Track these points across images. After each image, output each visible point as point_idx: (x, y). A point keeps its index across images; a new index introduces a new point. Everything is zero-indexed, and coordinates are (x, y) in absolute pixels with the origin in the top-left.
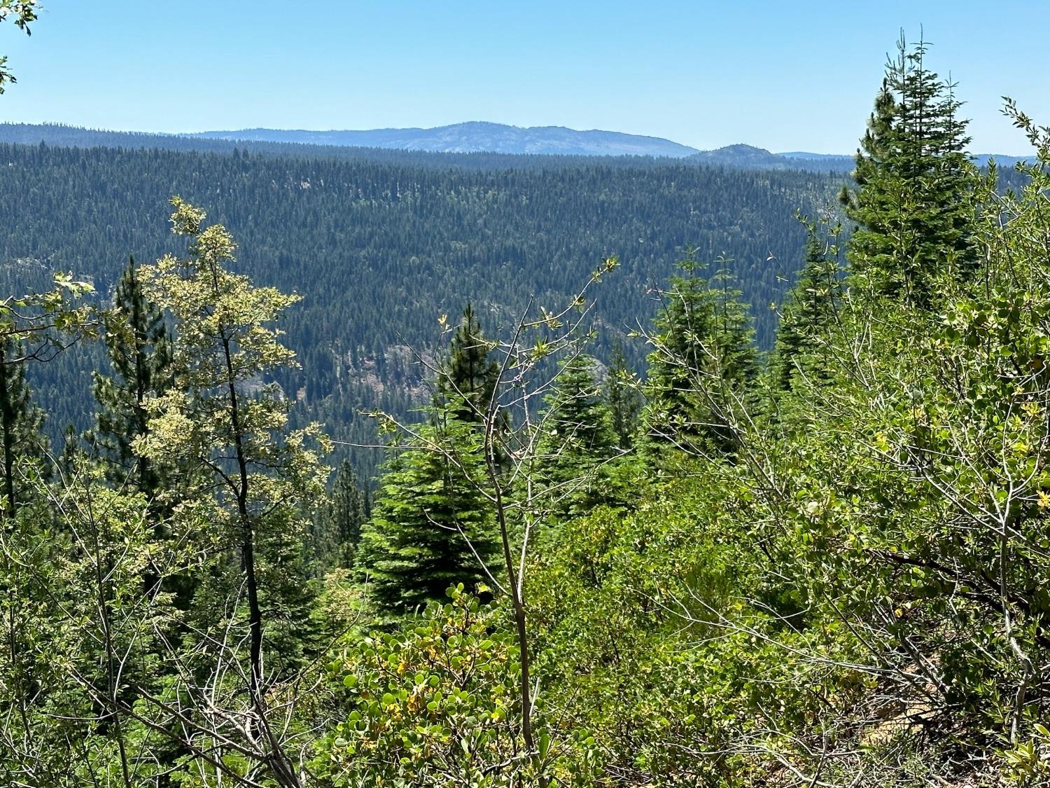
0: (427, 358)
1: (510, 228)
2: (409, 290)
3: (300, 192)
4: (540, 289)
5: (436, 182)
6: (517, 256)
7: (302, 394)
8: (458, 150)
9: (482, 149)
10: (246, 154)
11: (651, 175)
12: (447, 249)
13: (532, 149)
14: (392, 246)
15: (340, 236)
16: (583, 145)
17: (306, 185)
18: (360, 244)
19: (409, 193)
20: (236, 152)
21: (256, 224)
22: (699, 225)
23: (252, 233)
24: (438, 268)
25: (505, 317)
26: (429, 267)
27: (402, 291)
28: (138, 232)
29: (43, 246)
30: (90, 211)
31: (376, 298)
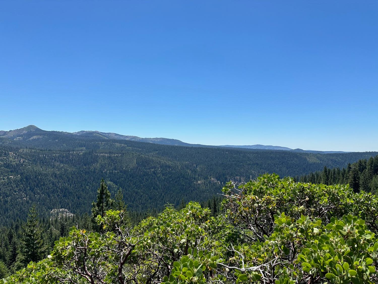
0: (242, 179)
1: (257, 160)
2: (240, 168)
3: (226, 154)
4: (261, 169)
5: (246, 153)
6: (257, 164)
7: (222, 183)
8: (255, 148)
9: (259, 148)
10: (219, 148)
11: (280, 153)
12: (247, 163)
13: (267, 149)
14: (238, 162)
15: (231, 160)
16: (274, 148)
17: (227, 153)
18: (233, 161)
19: (242, 154)
20: (218, 148)
21: (219, 158)
22: (287, 160)
23: (218, 159)
24: (245, 165)
25: (255, 173)
26: (243, 165)
27: (239, 168)
28: (203, 159)
29: (189, 160)
30: (197, 156)
31: (235, 169)
